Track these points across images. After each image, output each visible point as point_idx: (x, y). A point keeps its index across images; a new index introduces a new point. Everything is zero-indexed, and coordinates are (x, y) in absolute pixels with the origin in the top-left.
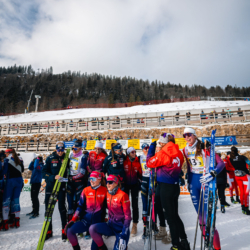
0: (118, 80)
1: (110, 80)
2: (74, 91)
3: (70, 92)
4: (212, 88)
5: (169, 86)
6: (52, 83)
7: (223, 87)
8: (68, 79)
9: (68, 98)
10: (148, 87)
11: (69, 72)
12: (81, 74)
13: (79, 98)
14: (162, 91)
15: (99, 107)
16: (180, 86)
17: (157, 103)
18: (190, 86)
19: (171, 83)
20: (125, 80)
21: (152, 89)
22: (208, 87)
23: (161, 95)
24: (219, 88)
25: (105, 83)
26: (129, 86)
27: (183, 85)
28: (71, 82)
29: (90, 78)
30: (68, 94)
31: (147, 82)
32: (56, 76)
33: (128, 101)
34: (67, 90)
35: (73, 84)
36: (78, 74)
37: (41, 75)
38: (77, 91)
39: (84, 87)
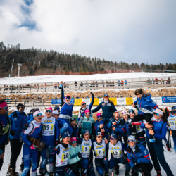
0: (69, 56)
1: (63, 55)
2: (37, 62)
3: (34, 63)
4: (133, 64)
5: (104, 61)
6: (20, 56)
7: (139, 64)
8: (32, 53)
9: (33, 67)
10: (90, 62)
11: (33, 48)
12: (42, 50)
14: (99, 65)
15: (57, 74)
16: (112, 62)
18: (118, 63)
20: (74, 56)
21: (93, 64)
22: (130, 64)
23: (99, 67)
24: (137, 64)
25: (60, 58)
26: (77, 61)
27: (114, 62)
28: (34, 56)
29: (49, 54)
30: (32, 65)
32: (23, 51)
34: (32, 61)
35: (36, 57)
36: (40, 50)
37: (11, 49)
38: (39, 63)
39: (44, 60)
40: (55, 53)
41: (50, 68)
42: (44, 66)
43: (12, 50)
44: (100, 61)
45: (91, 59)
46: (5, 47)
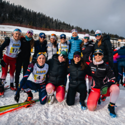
0: (35, 14)
1: (30, 12)
2: (5, 14)
3: (2, 15)
4: (85, 30)
5: (64, 24)
7: (90, 31)
9: (1, 18)
10: (53, 22)
12: (10, 3)
19: (65, 23)
21: (54, 24)
22: (83, 29)
24: (88, 30)
25: (27, 14)
26: (42, 19)
31: (52, 19)
35: (4, 9)
36: (8, 3)
38: (7, 15)
39: (12, 14)
40: (23, 9)
41: (17, 21)
42: (11, 19)
44: (61, 23)
45: (54, 20)
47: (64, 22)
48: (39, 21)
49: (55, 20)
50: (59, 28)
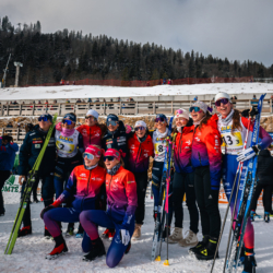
0: (137, 48)
1: (126, 46)
2: (72, 60)
3: (67, 63)
5: (211, 60)
8: (63, 41)
9: (63, 70)
10: (180, 61)
11: (66, 31)
12: (84, 35)
13: (78, 71)
14: (199, 67)
15: (108, 84)
16: (227, 62)
17: (190, 83)
18: (241, 63)
20: (147, 48)
21: (185, 65)
25: (118, 52)
26: (153, 58)
28: (67, 48)
29: (95, 43)
30: (63, 65)
31: (179, 52)
32: (45, 37)
33: (150, 79)
34: (63, 58)
35: (71, 51)
36: (79, 36)
37: (22, 33)
38: (77, 61)
39: (86, 57)
41: (95, 72)
42: (84, 69)
43: (26, 35)
44: (202, 58)
46: (12, 29)
47: (210, 56)
48: (147, 63)
49: (187, 55)
50: (198, 74)
